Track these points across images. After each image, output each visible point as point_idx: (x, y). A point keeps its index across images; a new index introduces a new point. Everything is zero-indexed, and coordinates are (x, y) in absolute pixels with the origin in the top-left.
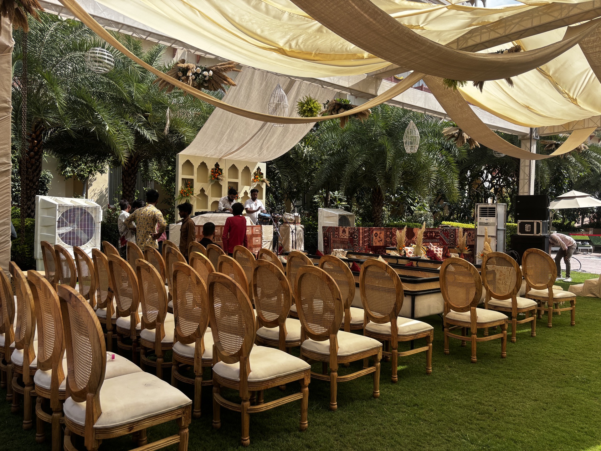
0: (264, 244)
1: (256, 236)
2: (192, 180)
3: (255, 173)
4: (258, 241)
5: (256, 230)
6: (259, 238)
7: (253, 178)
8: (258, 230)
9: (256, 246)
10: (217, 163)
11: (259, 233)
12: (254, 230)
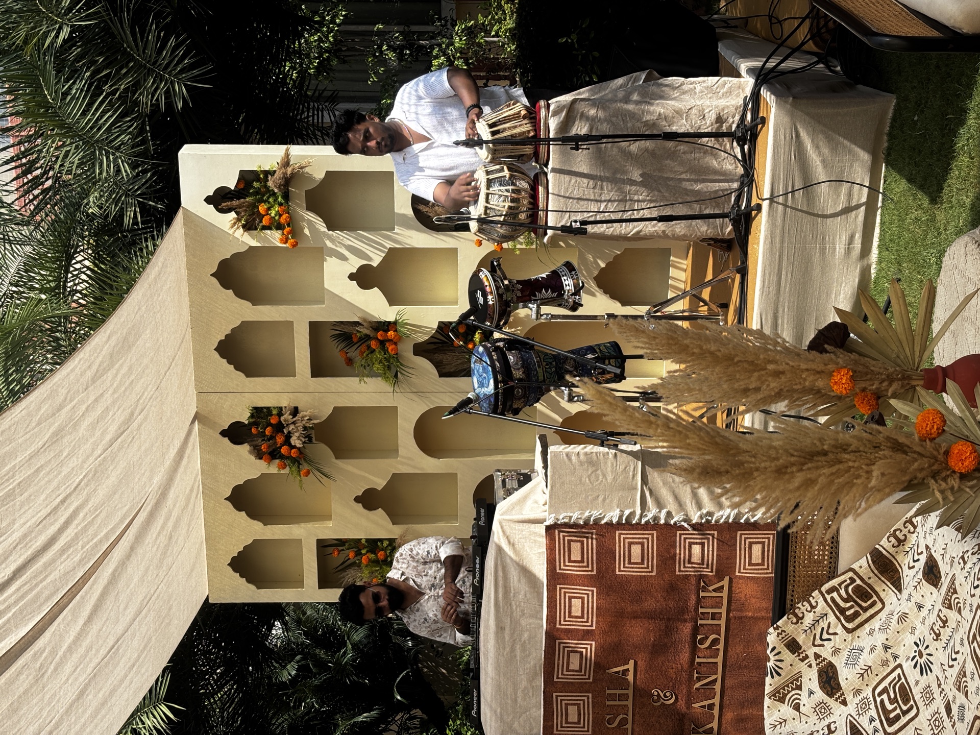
0: (660, 505)
1: (606, 555)
2: (323, 546)
3: (249, 227)
4: (636, 550)
5: (576, 556)
6: (621, 538)
7: (274, 237)
8: (576, 547)
9: (667, 558)
10: (224, 433)
11: (592, 544)
12: (572, 570)
